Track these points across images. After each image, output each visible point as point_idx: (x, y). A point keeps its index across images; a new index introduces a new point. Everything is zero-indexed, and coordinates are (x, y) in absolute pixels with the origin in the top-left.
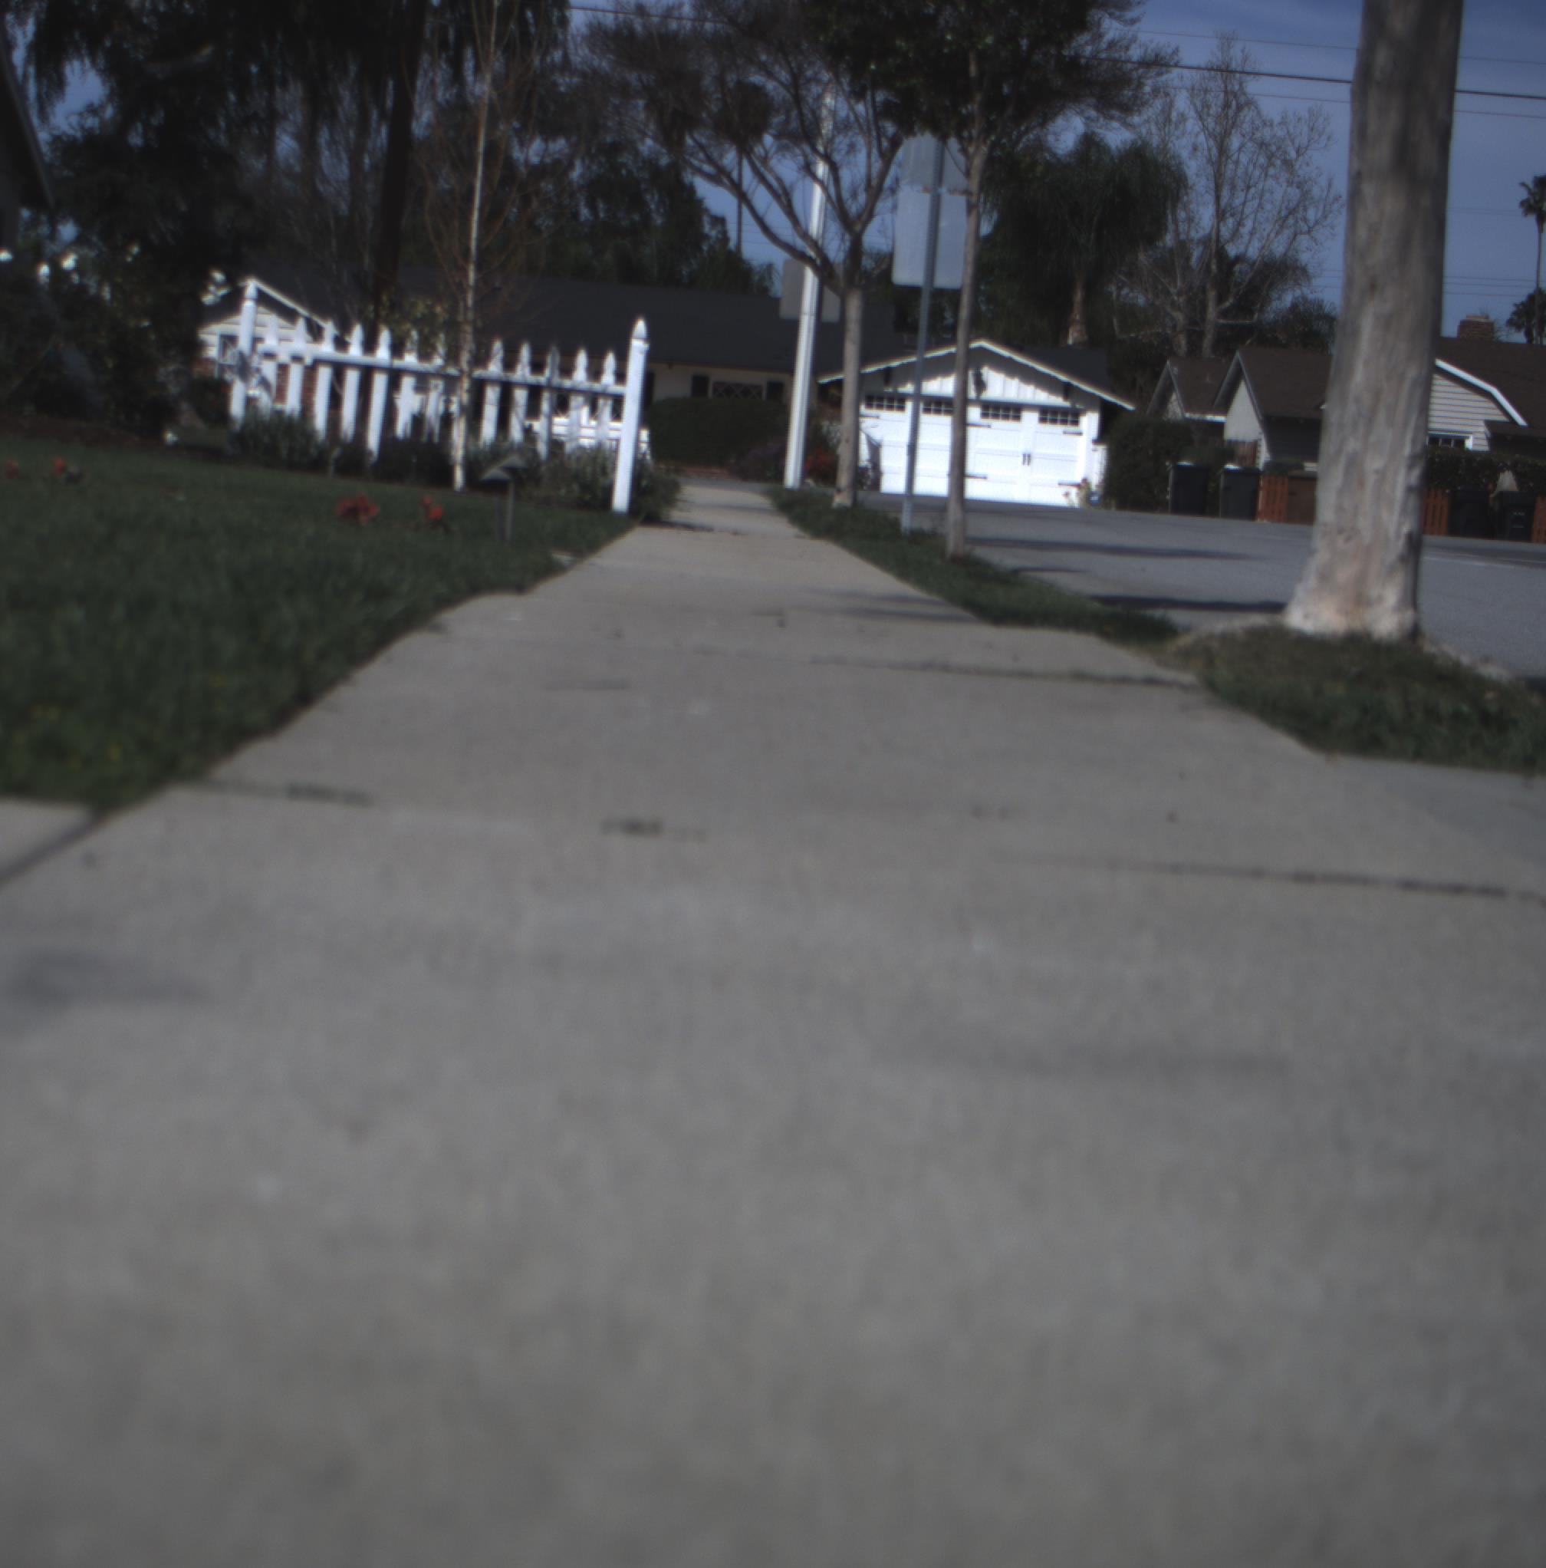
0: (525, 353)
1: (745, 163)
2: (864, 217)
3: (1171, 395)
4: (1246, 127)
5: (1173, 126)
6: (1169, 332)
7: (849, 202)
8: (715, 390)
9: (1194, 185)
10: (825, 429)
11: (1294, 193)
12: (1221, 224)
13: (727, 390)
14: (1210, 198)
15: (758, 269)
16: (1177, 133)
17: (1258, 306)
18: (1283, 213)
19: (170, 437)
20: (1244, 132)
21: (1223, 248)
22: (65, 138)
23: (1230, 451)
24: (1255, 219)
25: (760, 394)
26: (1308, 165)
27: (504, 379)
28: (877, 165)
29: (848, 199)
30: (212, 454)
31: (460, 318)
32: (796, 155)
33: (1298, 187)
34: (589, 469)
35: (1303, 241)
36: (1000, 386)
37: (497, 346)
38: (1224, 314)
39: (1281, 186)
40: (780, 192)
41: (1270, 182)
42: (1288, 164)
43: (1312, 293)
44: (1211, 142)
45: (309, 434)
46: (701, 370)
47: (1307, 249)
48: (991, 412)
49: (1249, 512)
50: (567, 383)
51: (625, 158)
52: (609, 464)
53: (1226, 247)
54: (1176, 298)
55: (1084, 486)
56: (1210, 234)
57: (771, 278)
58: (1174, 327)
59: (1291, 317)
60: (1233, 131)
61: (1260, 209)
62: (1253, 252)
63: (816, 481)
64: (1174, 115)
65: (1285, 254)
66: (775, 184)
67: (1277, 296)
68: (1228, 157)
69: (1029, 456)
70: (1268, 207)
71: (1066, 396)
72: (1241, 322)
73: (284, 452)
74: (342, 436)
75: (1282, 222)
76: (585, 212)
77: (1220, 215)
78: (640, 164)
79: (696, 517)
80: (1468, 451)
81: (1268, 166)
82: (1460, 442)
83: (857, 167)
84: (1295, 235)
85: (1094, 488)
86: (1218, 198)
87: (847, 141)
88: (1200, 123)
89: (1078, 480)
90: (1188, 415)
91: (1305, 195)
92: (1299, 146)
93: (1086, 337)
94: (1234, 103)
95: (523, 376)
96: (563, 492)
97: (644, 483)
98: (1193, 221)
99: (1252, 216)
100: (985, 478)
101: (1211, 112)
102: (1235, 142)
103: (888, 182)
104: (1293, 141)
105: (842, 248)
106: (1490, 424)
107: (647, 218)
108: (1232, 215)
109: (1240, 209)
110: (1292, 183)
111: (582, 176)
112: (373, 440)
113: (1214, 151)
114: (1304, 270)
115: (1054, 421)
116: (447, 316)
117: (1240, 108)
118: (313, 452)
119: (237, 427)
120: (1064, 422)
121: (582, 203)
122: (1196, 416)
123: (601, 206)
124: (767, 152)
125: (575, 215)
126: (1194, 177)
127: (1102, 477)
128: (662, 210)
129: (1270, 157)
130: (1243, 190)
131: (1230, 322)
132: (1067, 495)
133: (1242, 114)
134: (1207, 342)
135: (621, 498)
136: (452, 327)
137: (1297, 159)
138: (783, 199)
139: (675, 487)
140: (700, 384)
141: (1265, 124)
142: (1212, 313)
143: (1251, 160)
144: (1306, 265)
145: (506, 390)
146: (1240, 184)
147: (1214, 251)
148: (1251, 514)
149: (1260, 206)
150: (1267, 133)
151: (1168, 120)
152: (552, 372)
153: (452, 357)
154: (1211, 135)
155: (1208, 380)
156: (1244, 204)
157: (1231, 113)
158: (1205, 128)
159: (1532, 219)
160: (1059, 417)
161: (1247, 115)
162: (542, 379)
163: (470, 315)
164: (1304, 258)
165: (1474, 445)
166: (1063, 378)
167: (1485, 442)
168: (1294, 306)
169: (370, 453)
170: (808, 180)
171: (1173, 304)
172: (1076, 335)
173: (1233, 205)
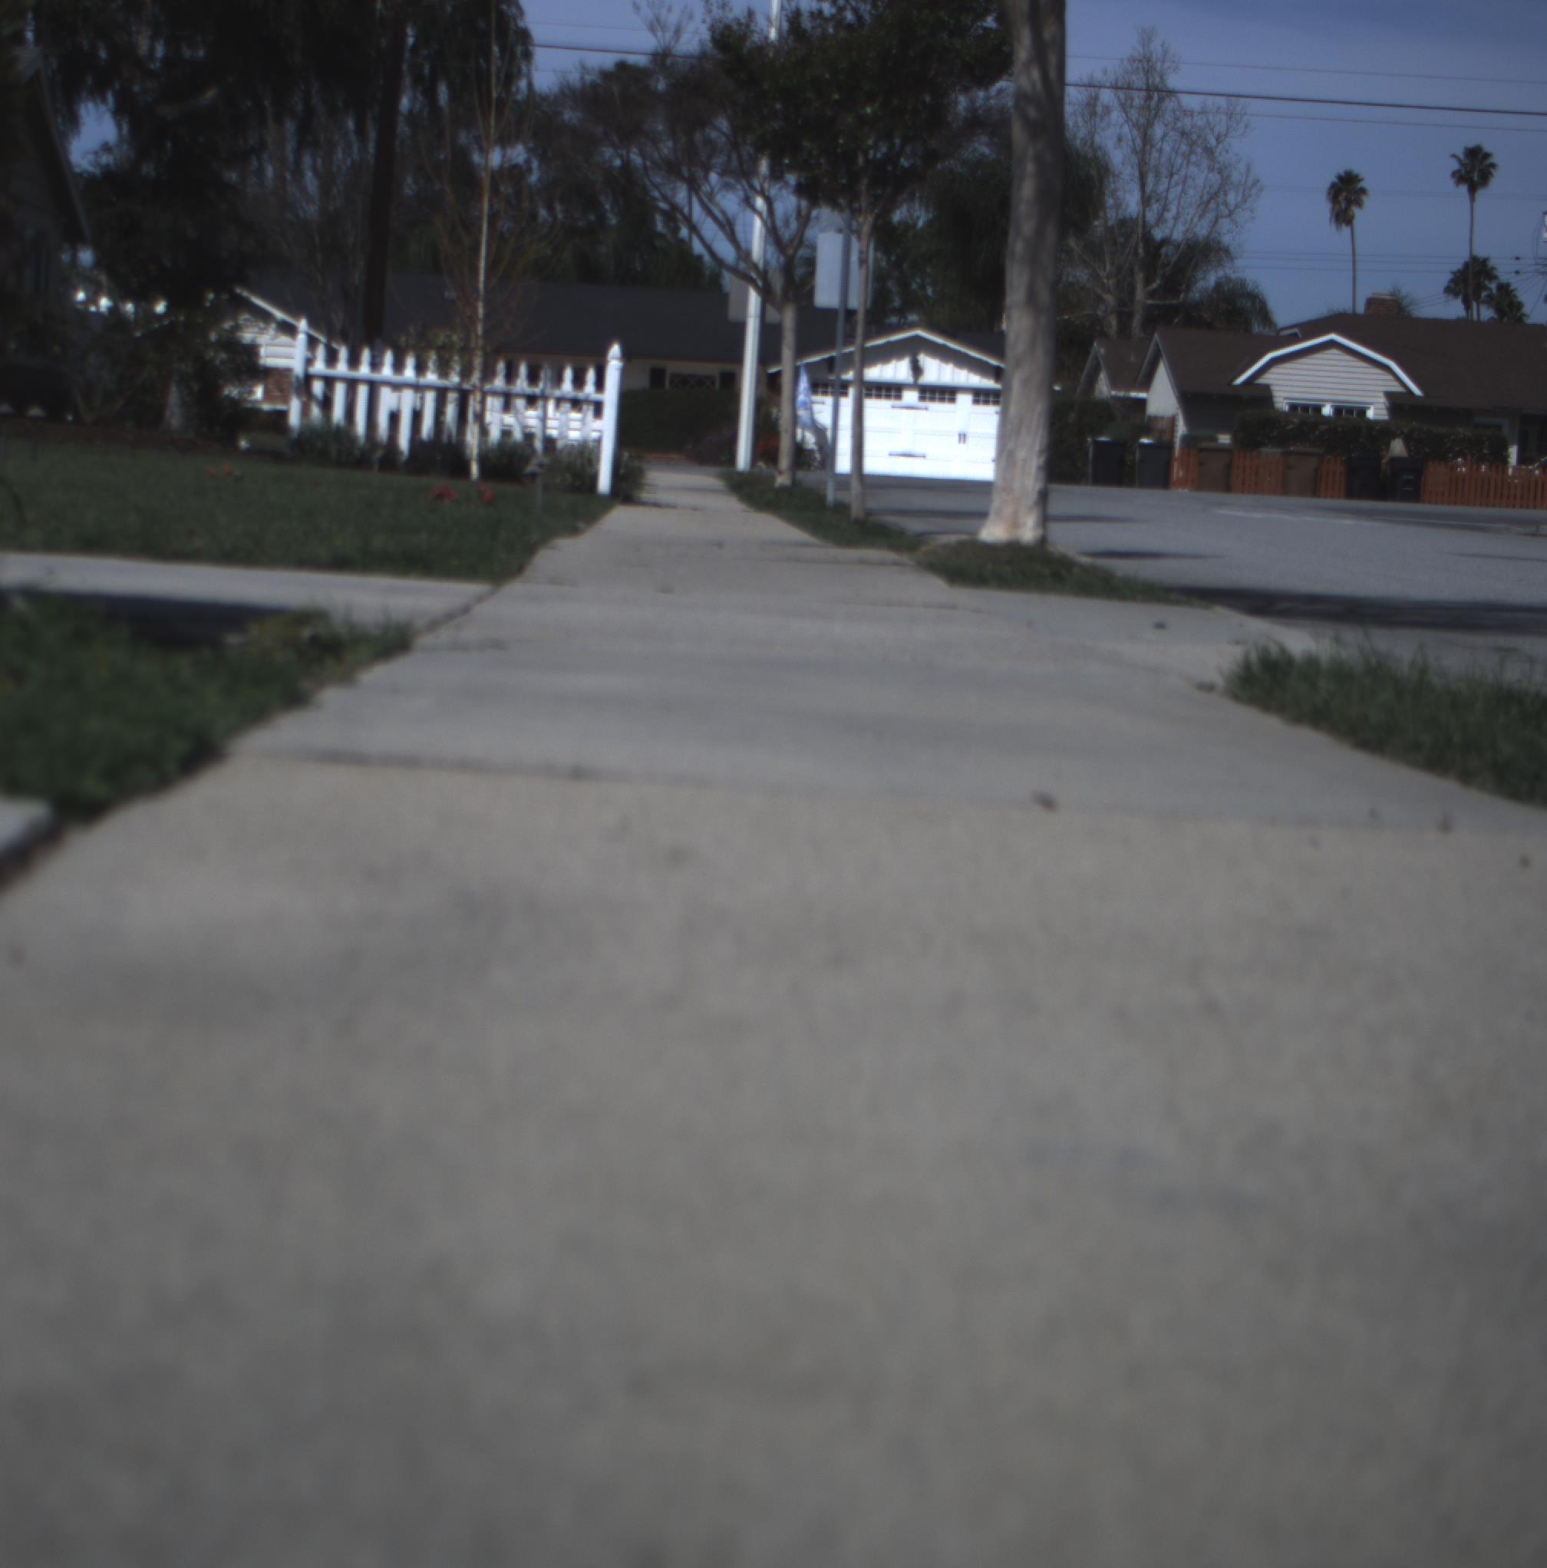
1: (695, 200)
2: (796, 243)
3: (1098, 375)
4: (1168, 117)
5: (1099, 118)
6: (1099, 313)
7: (783, 230)
8: (672, 382)
9: (1120, 173)
10: (774, 416)
11: (1215, 178)
12: (1147, 209)
13: (682, 381)
14: (1135, 186)
16: (1102, 125)
17: (1184, 286)
18: (1205, 198)
19: (243, 444)
20: (1166, 122)
21: (1149, 232)
22: (85, 175)
23: (1147, 426)
24: (1179, 204)
25: (713, 383)
26: (1227, 151)
27: (506, 391)
29: (781, 227)
30: (277, 457)
31: (472, 344)
32: (737, 190)
33: (1219, 173)
34: (577, 462)
35: (1225, 224)
36: (936, 371)
37: (501, 366)
38: (1152, 295)
39: (1203, 172)
40: (725, 222)
41: (1193, 169)
42: (1209, 151)
43: (1234, 272)
44: (1135, 132)
45: (351, 438)
46: (657, 363)
47: (1229, 231)
48: (928, 395)
49: (1163, 481)
50: (557, 393)
52: (593, 456)
53: (1153, 231)
54: (1105, 281)
56: (1136, 217)
58: (1105, 309)
59: (1215, 296)
60: (1156, 122)
61: (1183, 195)
62: (1178, 235)
63: (762, 463)
64: (1099, 109)
65: (1208, 237)
66: (720, 216)
67: (1201, 276)
68: (1152, 146)
69: (965, 435)
70: (1191, 192)
71: (997, 379)
72: (1167, 302)
73: (334, 454)
74: (379, 439)
75: (1204, 207)
76: (543, 214)
77: (1146, 201)
79: (662, 497)
80: (1369, 421)
81: (1190, 154)
82: (1362, 412)
84: (1217, 219)
86: (1143, 185)
88: (1124, 115)
90: (1113, 393)
91: (1225, 180)
92: (1219, 134)
94: (1156, 95)
95: (522, 389)
96: (559, 480)
97: (622, 471)
98: (1120, 204)
99: (1176, 202)
100: (924, 457)
101: (1134, 103)
102: (1158, 131)
104: (1212, 130)
105: (780, 267)
106: (1389, 395)
107: (602, 218)
108: (1157, 201)
109: (1164, 194)
110: (1213, 169)
111: (540, 180)
112: (403, 442)
113: (1139, 142)
114: (1227, 251)
115: (986, 402)
116: (461, 343)
117: (1161, 100)
118: (357, 452)
119: (295, 435)
121: (541, 205)
122: (1121, 394)
123: (558, 207)
124: (712, 189)
125: (534, 217)
126: (1121, 165)
128: (616, 211)
129: (1192, 144)
130: (1166, 177)
131: (1158, 302)
133: (1164, 105)
134: (1136, 322)
135: (604, 482)
136: (466, 351)
137: (1217, 146)
138: (727, 228)
139: (640, 473)
140: (657, 377)
141: (1185, 114)
142: (1140, 294)
143: (1173, 149)
144: (1229, 246)
145: (509, 398)
146: (1164, 172)
147: (1140, 236)
148: (1165, 484)
149: (1183, 191)
150: (1187, 122)
151: (1093, 114)
152: (545, 384)
153: (465, 374)
154: (1136, 125)
155: (1132, 359)
156: (1168, 190)
157: (1153, 103)
158: (1128, 119)
159: (1464, 189)
160: (991, 399)
161: (1169, 104)
162: (537, 390)
163: (481, 342)
164: (1226, 239)
165: (1375, 414)
166: (994, 362)
167: (1385, 412)
168: (1218, 286)
169: (401, 453)
170: (749, 212)
171: (1103, 286)
173: (1158, 192)
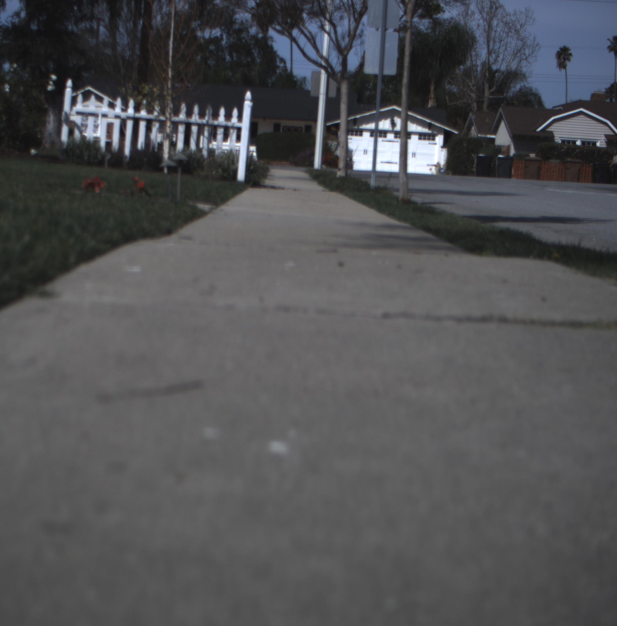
0: (196, 109)
2: (348, 48)
3: (472, 127)
4: (499, 16)
5: (469, 16)
6: (469, 101)
7: (341, 41)
8: (283, 129)
9: (478, 41)
10: (329, 144)
11: (520, 43)
12: (490, 57)
13: (288, 129)
14: (485, 46)
15: (300, 80)
16: (471, 19)
17: (506, 90)
18: (515, 52)
19: (33, 151)
20: (499, 18)
21: (490, 66)
22: (4, 27)
23: (499, 150)
25: (302, 130)
26: (525, 31)
27: (187, 121)
28: (353, 25)
29: (340, 40)
30: (53, 159)
31: (165, 93)
32: (317, 22)
33: (521, 41)
34: (226, 162)
35: (524, 63)
37: (183, 106)
38: (492, 94)
39: (514, 40)
40: (310, 37)
41: (510, 39)
42: (517, 31)
43: (528, 84)
44: (485, 23)
45: (98, 149)
46: (277, 121)
47: (526, 66)
48: (398, 136)
50: (216, 123)
51: (244, 35)
52: (235, 159)
53: (492, 66)
54: (472, 88)
55: (438, 165)
56: (485, 61)
57: (305, 83)
58: (472, 99)
59: (519, 94)
60: (494, 18)
62: (503, 68)
63: (326, 166)
64: (470, 12)
65: (517, 68)
66: (308, 35)
67: (513, 86)
68: (492, 29)
69: (415, 154)
70: (509, 49)
71: (430, 128)
72: (498, 97)
73: (86, 158)
74: (113, 149)
75: (515, 55)
76: (228, 58)
77: (489, 53)
78: (250, 38)
79: (277, 183)
80: (598, 148)
81: (509, 32)
82: (594, 144)
83: (344, 27)
84: (521, 60)
85: (442, 166)
86: (488, 46)
87: (339, 15)
88: (481, 15)
89: (435, 163)
90: (479, 135)
91: (524, 45)
92: (522, 24)
93: (436, 104)
94: (494, 7)
95: (196, 120)
96: (214, 172)
97: (253, 168)
98: (478, 55)
99: (503, 53)
101: (485, 10)
102: (495, 23)
103: (358, 32)
104: (519, 22)
105: (338, 62)
106: (606, 136)
107: (253, 60)
108: (494, 53)
109: (497, 50)
110: (519, 39)
111: (226, 43)
112: (127, 151)
113: (487, 27)
114: (524, 75)
115: (425, 139)
116: (158, 92)
117: (497, 8)
118: (99, 157)
119: (65, 147)
120: (429, 139)
121: (227, 54)
122: (483, 136)
123: (235, 55)
124: (304, 21)
125: (224, 59)
126: (478, 37)
127: (445, 162)
128: (259, 56)
129: (510, 28)
130: (498, 43)
131: (494, 97)
132: (431, 169)
133: (498, 11)
134: (485, 105)
135: (241, 175)
136: (161, 98)
137: (521, 29)
138: (312, 41)
139: (267, 170)
140: (277, 127)
141: (507, 15)
142: (487, 94)
143: (502, 30)
144: (525, 73)
145: (188, 127)
146: (497, 40)
147: (487, 68)
148: (510, 176)
149: (506, 49)
150: (508, 18)
151: (467, 14)
152: (209, 118)
153: (162, 112)
154: (485, 20)
155: (487, 121)
156: (499, 48)
157: (493, 11)
158: (482, 17)
159: (612, 54)
160: (427, 137)
161: (500, 11)
162: (204, 121)
163: (170, 92)
164: (524, 70)
165: (600, 145)
166: (428, 121)
167: (605, 144)
168: (521, 89)
169: (126, 157)
170: (323, 32)
171: (471, 90)
172: (432, 103)
173: (495, 49)
